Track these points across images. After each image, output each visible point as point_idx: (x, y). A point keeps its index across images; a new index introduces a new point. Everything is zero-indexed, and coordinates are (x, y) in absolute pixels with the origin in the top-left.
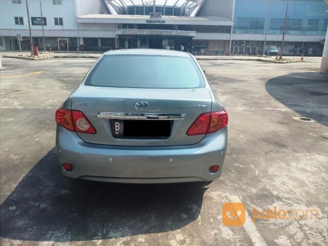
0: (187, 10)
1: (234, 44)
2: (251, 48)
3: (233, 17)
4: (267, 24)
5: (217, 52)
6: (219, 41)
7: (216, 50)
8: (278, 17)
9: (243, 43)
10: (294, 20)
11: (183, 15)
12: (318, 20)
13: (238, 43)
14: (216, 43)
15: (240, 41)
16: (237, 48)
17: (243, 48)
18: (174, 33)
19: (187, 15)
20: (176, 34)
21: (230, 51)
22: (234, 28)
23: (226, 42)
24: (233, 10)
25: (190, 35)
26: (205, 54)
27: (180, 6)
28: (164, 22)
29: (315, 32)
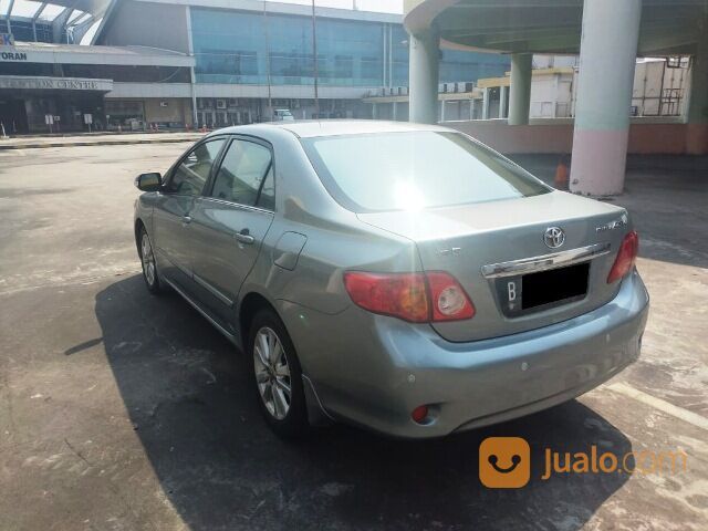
0: (71, 29)
1: (202, 106)
2: (239, 115)
3: (191, 49)
4: (262, 65)
5: (168, 125)
6: (167, 101)
7: (167, 120)
8: (282, 50)
9: (221, 105)
10: (304, 56)
11: (63, 40)
12: (351, 58)
13: (211, 104)
14: (162, 104)
15: (214, 100)
16: (210, 115)
17: (222, 115)
18: (56, 83)
19: (71, 43)
20: (61, 86)
21: (197, 121)
22: (198, 71)
23: (184, 103)
24: (190, 34)
25: (99, 89)
26: (141, 130)
27: (51, 19)
28: (24, 56)
29: (349, 81)
